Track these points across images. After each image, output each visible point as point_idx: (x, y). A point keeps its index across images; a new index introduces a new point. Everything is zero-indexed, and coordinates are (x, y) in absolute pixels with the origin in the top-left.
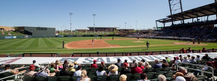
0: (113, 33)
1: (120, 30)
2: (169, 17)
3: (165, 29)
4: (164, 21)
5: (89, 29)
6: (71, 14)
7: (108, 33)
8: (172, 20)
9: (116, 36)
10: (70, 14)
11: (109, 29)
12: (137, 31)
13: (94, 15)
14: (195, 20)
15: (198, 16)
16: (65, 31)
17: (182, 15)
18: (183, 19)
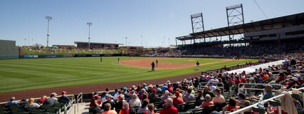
0: (118, 52)
2: (192, 34)
4: (185, 38)
6: (49, 18)
7: (112, 52)
8: (194, 38)
9: (125, 55)
10: (47, 17)
11: (109, 46)
12: (153, 50)
13: (89, 24)
17: (204, 34)
18: (205, 37)
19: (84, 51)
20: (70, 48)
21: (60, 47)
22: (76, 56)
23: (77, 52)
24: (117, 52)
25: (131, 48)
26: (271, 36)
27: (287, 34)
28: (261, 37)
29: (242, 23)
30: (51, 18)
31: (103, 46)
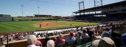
1: (53, 17)
2: (79, 11)
3: (77, 16)
4: (76, 13)
5: (35, 16)
7: (47, 18)
8: (80, 13)
9: (52, 20)
11: (47, 16)
13: (38, 7)
14: (89, 13)
15: (89, 12)
16: (18, 17)
18: (85, 12)
19: (37, 18)
20: (32, 17)
21: (28, 17)
22: (33, 20)
23: (34, 18)
24: (49, 18)
25: (56, 17)
26: (114, 12)
27: (122, 11)
28: (110, 12)
29: (101, 5)
30: (23, 6)
31: (44, 16)
